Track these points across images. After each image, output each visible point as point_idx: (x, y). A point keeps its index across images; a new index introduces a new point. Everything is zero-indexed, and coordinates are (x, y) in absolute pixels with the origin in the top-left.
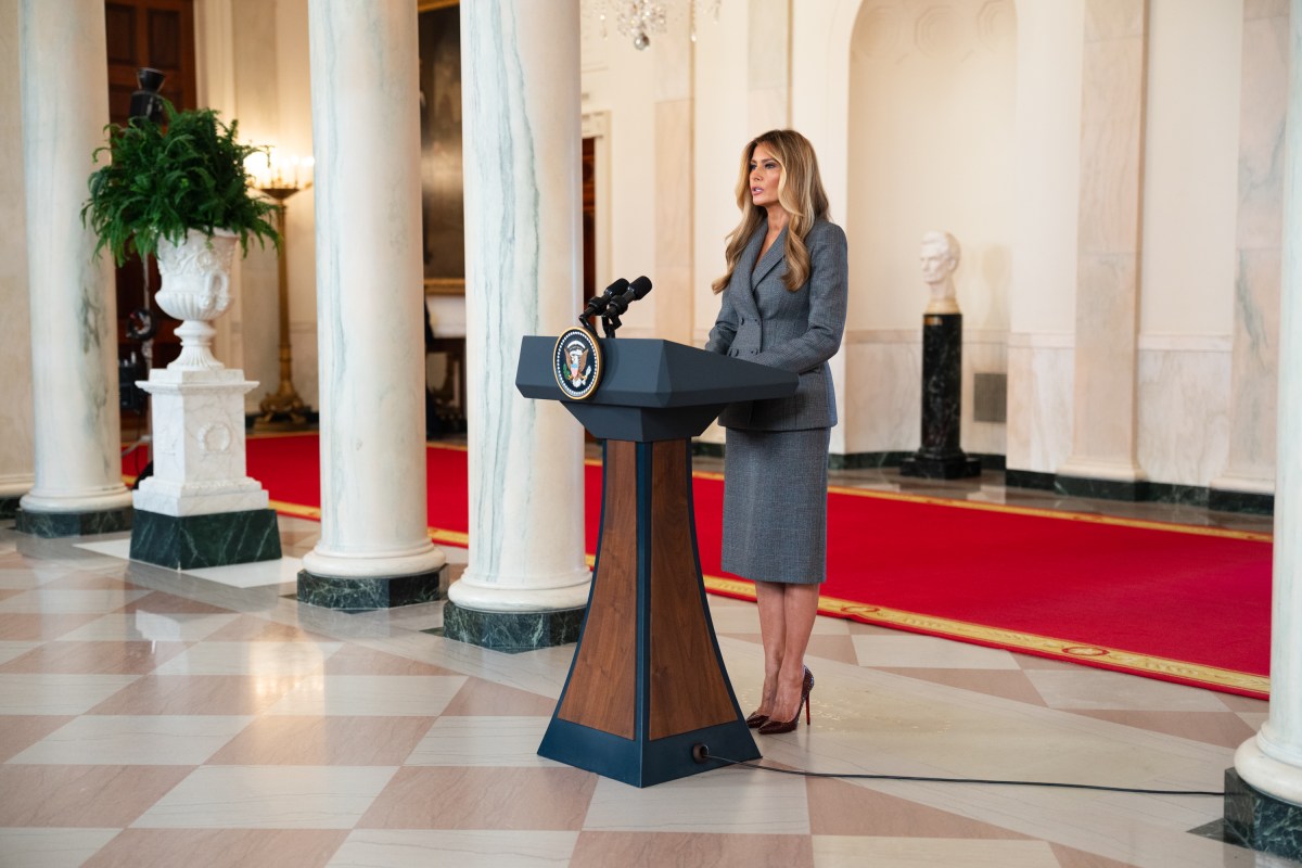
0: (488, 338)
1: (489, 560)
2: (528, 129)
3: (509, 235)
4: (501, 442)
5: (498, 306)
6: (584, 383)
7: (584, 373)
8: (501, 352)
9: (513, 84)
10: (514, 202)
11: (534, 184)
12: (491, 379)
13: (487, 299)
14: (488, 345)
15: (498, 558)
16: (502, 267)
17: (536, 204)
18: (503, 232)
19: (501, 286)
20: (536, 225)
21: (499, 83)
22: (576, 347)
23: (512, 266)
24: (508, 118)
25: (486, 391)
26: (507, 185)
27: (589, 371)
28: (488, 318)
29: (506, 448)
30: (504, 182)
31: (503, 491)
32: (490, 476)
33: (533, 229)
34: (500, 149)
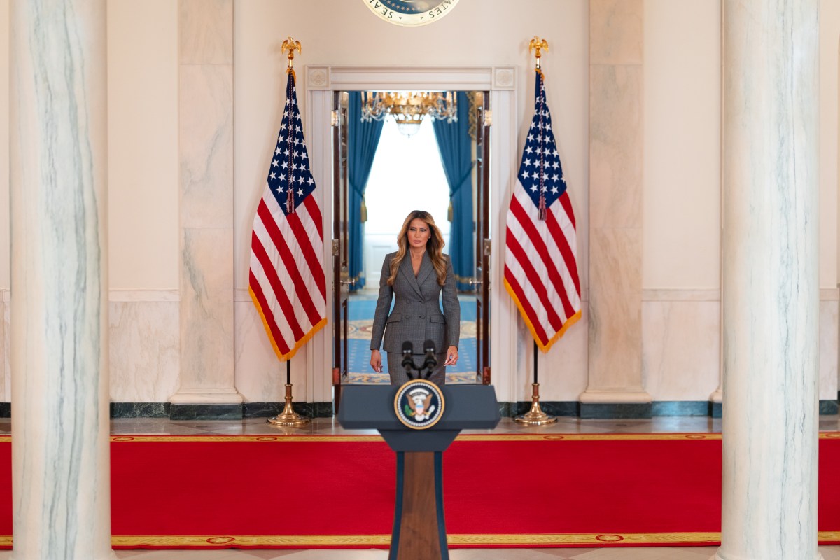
0: (62, 369)
1: (63, 554)
2: (95, 201)
3: (82, 285)
4: (75, 455)
5: (72, 344)
6: (427, 417)
7: (427, 410)
8: (75, 381)
9: (85, 166)
10: (85, 259)
11: (98, 244)
12: (65, 404)
13: (62, 338)
14: (62, 375)
15: (73, 551)
16: (76, 312)
17: (99, 259)
18: (78, 283)
19: (75, 327)
20: (99, 276)
21: (75, 165)
22: (419, 394)
23: (84, 310)
24: (82, 193)
25: (60, 413)
26: (81, 245)
27: (432, 409)
28: (63, 353)
29: (79, 459)
30: (78, 242)
31: (76, 494)
32: (64, 484)
33: (97, 280)
34: (76, 216)
